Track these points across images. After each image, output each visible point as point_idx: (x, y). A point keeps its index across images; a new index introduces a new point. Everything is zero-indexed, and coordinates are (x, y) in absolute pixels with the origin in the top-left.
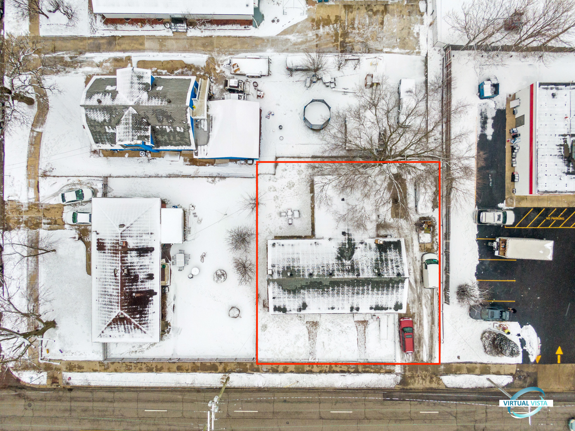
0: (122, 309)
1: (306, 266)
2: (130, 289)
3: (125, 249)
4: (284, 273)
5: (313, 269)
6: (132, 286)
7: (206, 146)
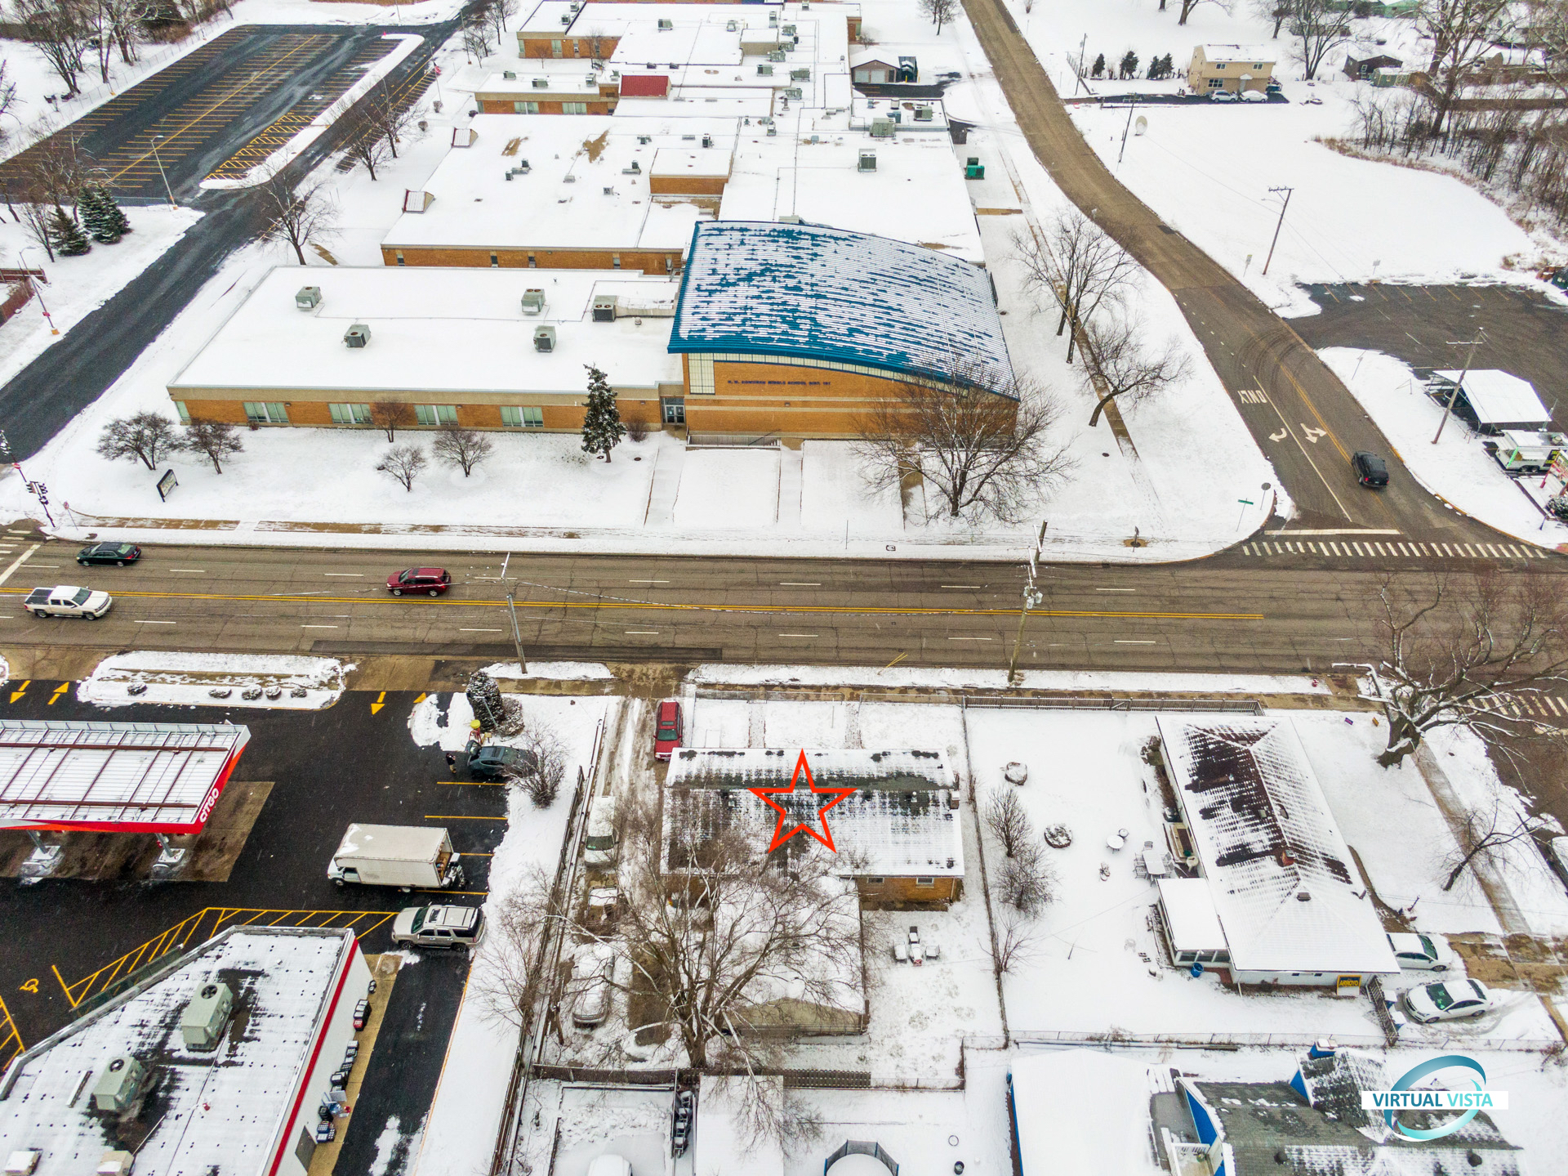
0: (1247, 751)
1: (878, 815)
2: (1243, 786)
3: (1278, 850)
4: (924, 802)
5: (863, 810)
6: (1240, 792)
7: (1156, 1091)
